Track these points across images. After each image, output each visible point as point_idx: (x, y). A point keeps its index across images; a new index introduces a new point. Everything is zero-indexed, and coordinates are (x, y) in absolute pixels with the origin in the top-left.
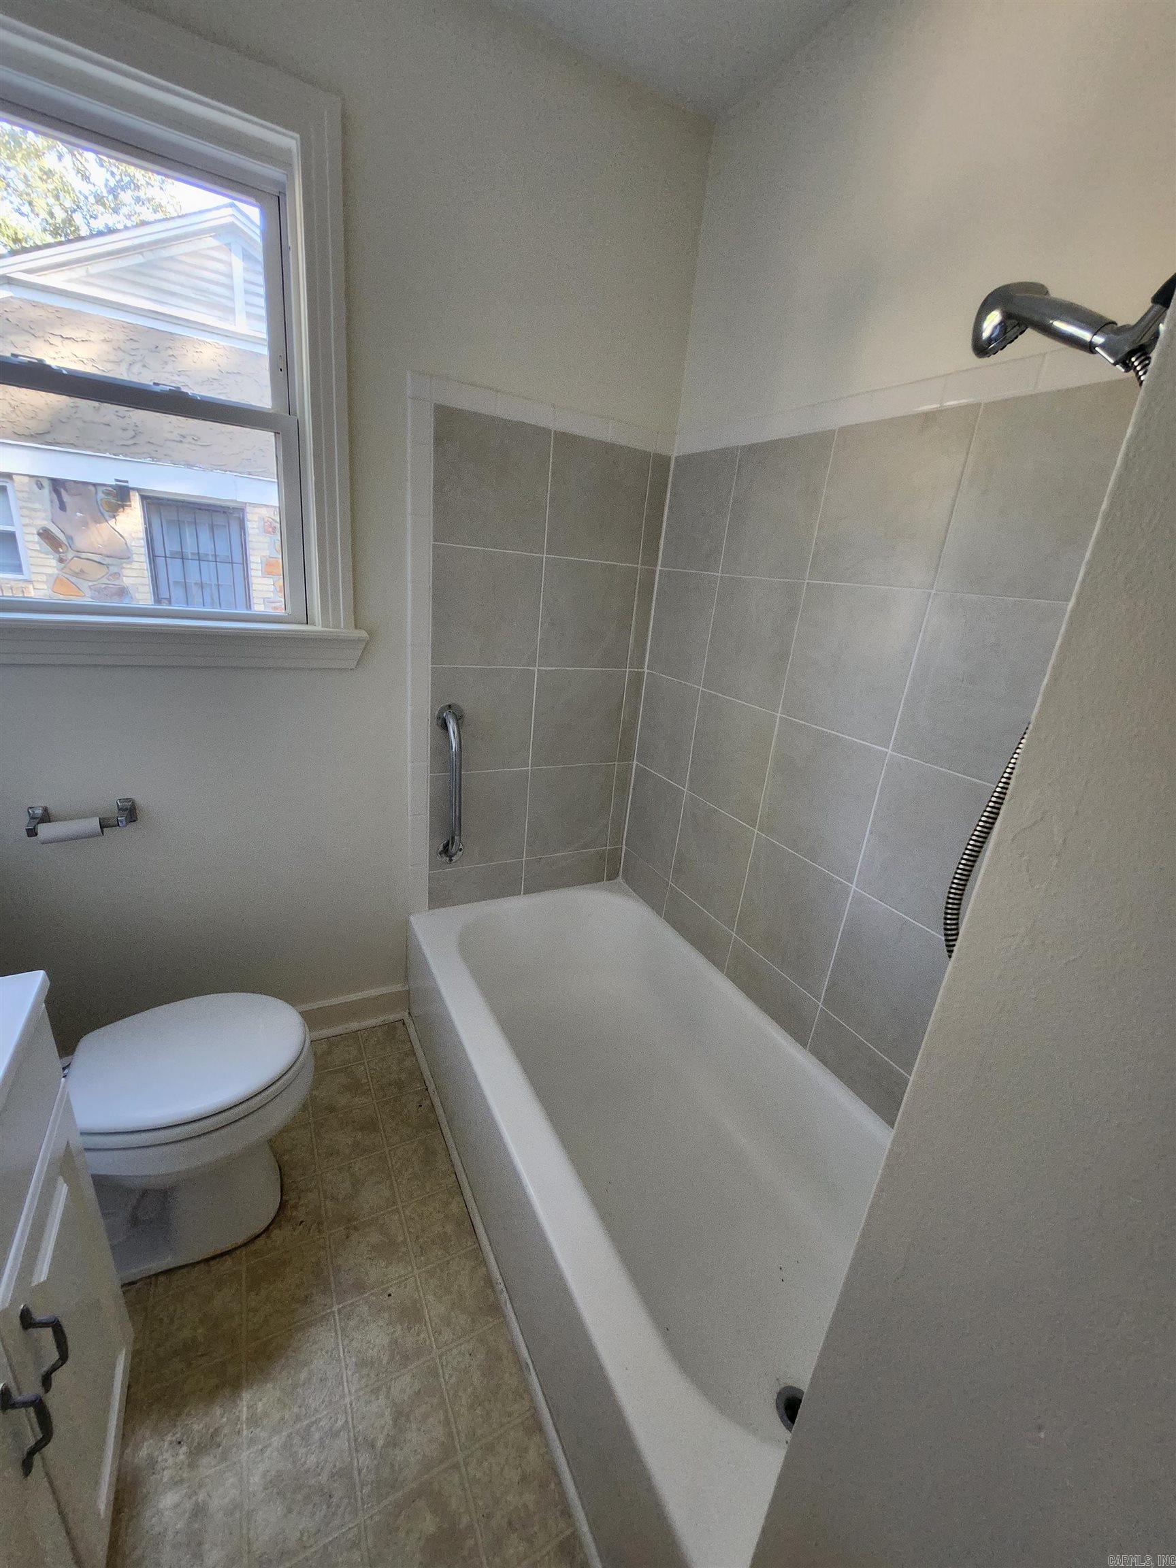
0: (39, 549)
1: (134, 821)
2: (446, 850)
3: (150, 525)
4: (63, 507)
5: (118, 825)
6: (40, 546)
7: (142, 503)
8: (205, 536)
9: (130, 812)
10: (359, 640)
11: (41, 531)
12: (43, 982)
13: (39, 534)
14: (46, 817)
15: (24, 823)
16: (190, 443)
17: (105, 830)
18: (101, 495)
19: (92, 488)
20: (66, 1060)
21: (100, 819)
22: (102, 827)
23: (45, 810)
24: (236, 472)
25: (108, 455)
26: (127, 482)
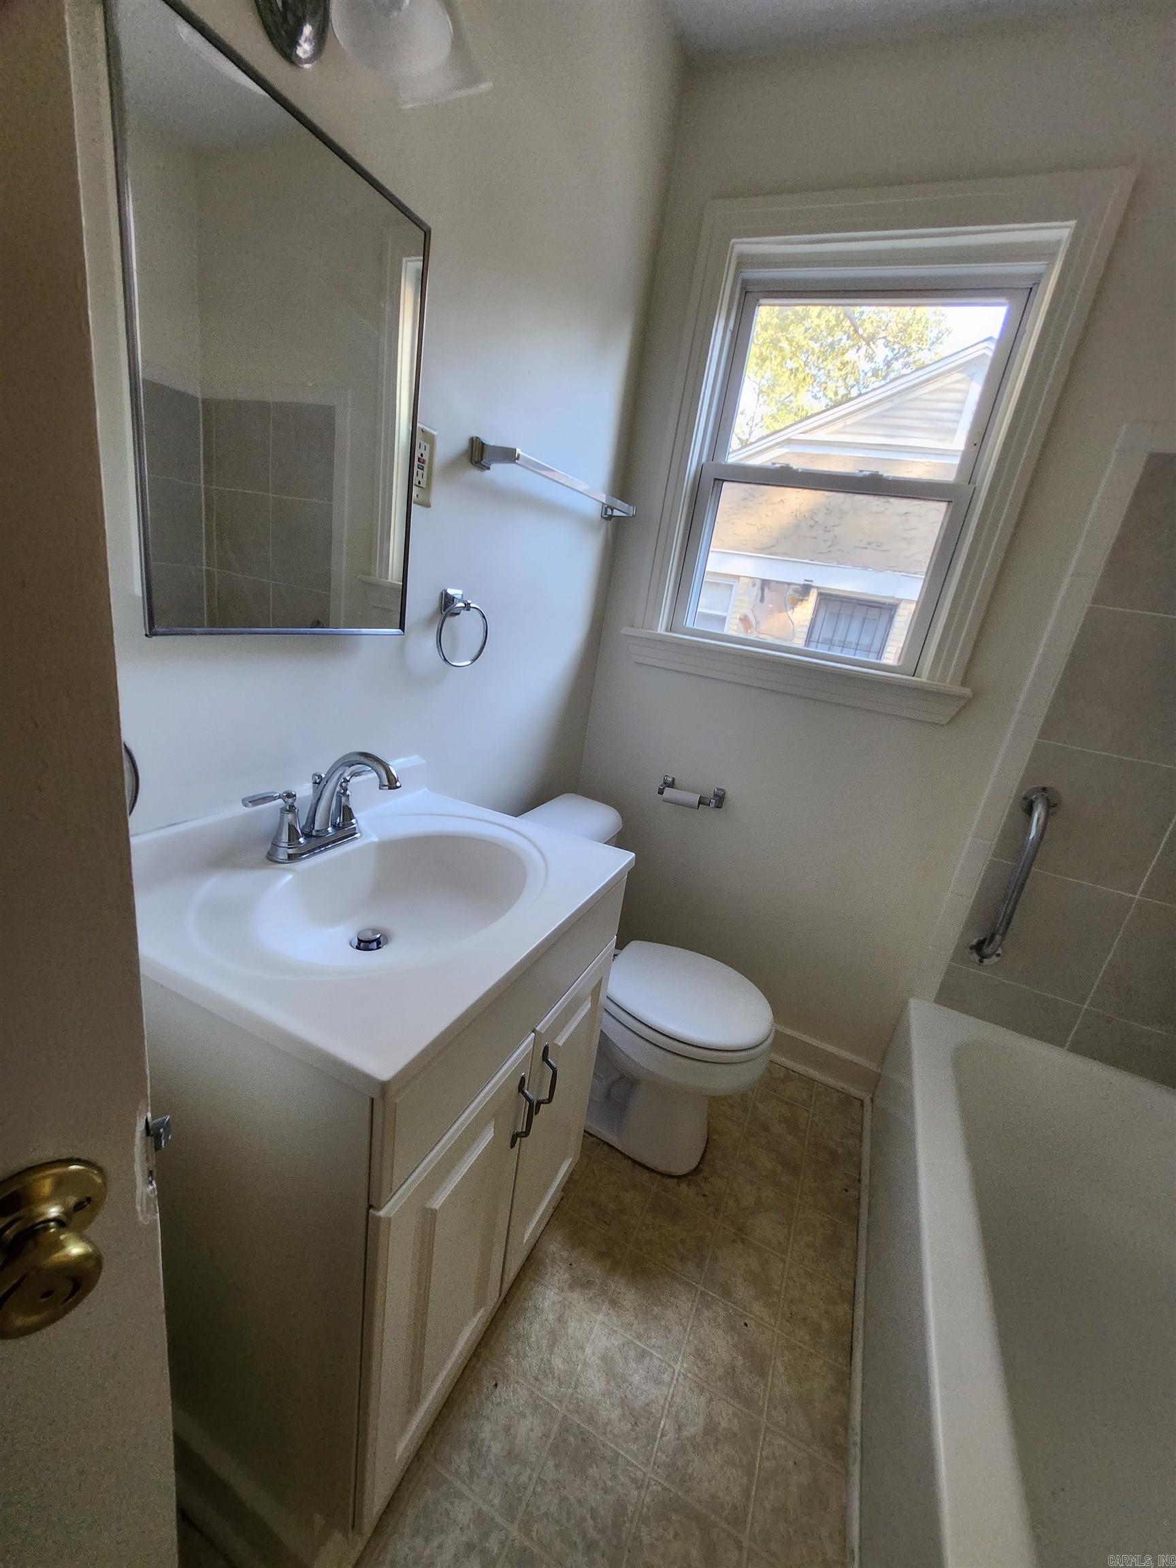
0: (736, 629)
1: (720, 807)
2: (979, 948)
3: (816, 616)
4: (762, 600)
5: (709, 805)
6: (738, 627)
7: (817, 598)
8: (856, 625)
9: (720, 800)
10: (960, 697)
11: (742, 617)
12: (632, 860)
13: (740, 619)
14: (672, 785)
15: (658, 784)
16: (873, 549)
17: (700, 805)
18: (790, 592)
19: (786, 586)
20: (617, 951)
21: (700, 797)
22: (699, 803)
23: (674, 780)
24: (903, 572)
25: (807, 561)
26: (812, 581)
